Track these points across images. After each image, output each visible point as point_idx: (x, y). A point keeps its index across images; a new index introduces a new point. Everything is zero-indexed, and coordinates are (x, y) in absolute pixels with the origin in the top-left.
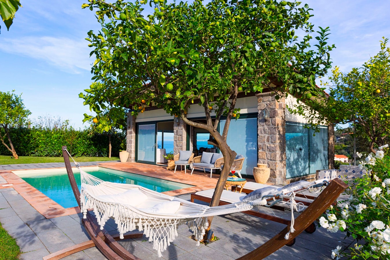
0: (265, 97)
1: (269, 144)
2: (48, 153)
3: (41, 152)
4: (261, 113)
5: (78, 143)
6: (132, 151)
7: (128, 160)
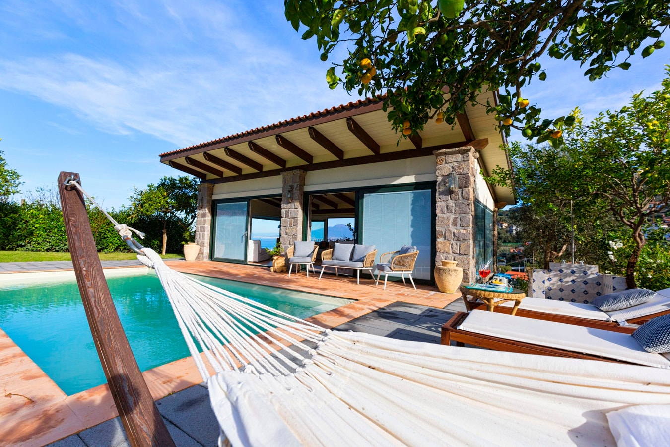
0: (450, 156)
1: (457, 230)
2: (52, 246)
3: (38, 244)
4: (442, 180)
5: (109, 231)
6: (205, 243)
7: (197, 258)
